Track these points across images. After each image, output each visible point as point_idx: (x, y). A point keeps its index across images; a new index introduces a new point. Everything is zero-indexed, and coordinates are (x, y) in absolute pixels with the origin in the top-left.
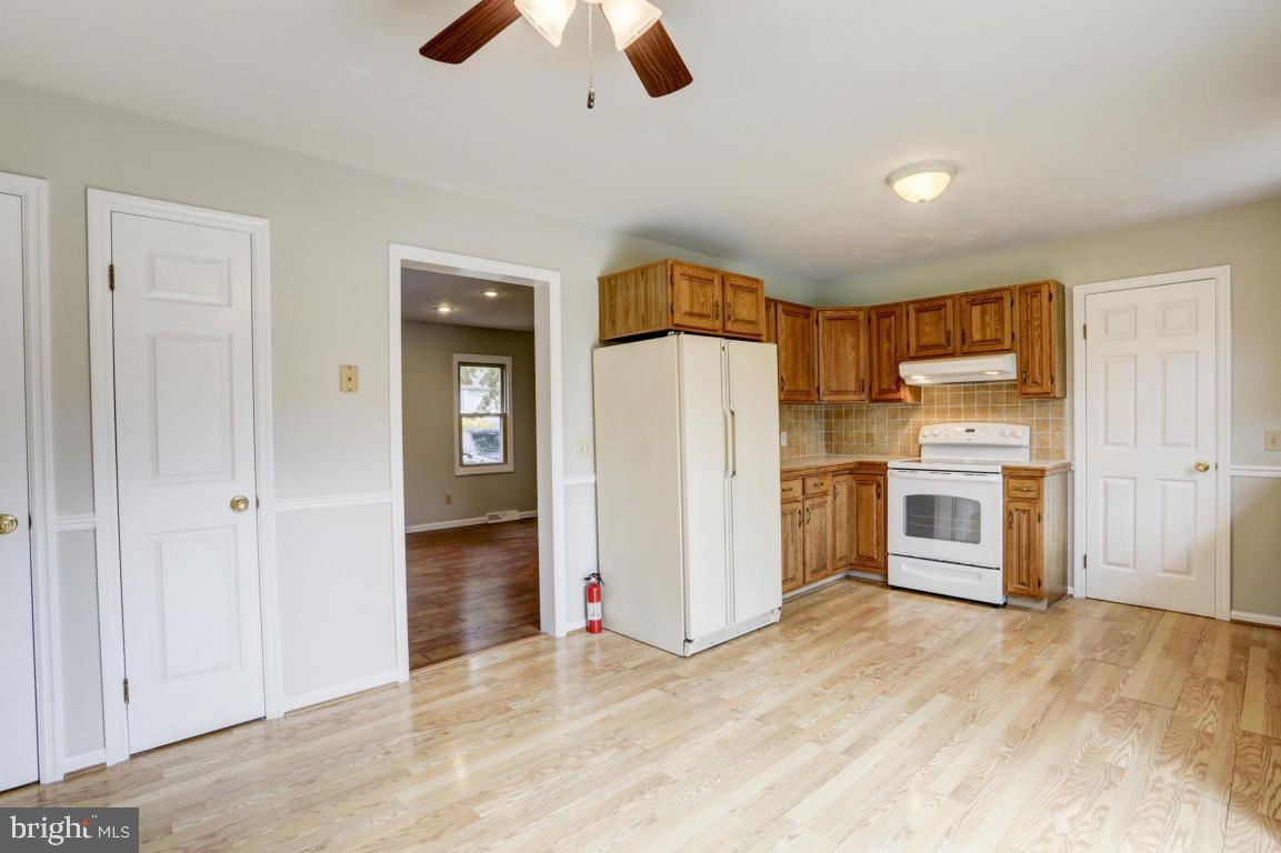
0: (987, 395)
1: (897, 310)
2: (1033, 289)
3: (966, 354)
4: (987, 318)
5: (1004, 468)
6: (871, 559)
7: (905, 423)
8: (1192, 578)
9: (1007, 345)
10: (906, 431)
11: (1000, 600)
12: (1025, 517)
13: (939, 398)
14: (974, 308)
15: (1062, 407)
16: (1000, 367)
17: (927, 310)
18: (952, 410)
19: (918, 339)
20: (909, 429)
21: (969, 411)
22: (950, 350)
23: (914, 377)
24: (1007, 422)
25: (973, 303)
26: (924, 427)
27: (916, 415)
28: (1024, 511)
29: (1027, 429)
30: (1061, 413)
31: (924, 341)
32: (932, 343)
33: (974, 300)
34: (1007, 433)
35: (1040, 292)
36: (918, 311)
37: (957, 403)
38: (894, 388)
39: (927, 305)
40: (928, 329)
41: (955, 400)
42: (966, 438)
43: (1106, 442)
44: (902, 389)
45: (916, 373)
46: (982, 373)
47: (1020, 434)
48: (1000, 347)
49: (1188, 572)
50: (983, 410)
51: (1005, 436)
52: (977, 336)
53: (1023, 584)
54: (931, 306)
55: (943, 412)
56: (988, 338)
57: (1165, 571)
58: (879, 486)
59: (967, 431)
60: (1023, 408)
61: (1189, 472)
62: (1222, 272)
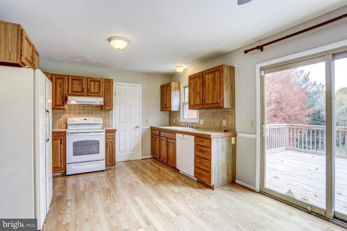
0: (89, 109)
1: (64, 77)
2: (108, 80)
3: (88, 96)
4: (96, 86)
5: (106, 130)
6: (58, 167)
7: (60, 117)
8: (135, 152)
9: (101, 95)
10: (60, 120)
12: (111, 143)
13: (74, 109)
14: (92, 82)
15: (110, 113)
16: (99, 101)
17: (76, 80)
18: (78, 113)
19: (72, 89)
20: (62, 119)
21: (84, 113)
22: (83, 94)
23: (71, 101)
24: (95, 117)
25: (91, 81)
26: (68, 119)
27: (64, 114)
29: (101, 119)
30: (110, 115)
31: (74, 90)
32: (77, 91)
33: (92, 80)
34: (97, 120)
35: (110, 82)
36: (72, 79)
37: (79, 111)
38: (62, 104)
39: (76, 78)
40: (76, 86)
41: (79, 110)
42: (84, 122)
43: (119, 122)
44: (65, 105)
45: (73, 101)
46: (95, 102)
47: (100, 120)
48: (99, 95)
49: (134, 151)
50: (88, 113)
51: (96, 121)
52: (92, 91)
53: (111, 162)
54: (78, 79)
55: (75, 113)
56: (96, 92)
57: (131, 151)
59: (84, 120)
60: (100, 113)
61: (135, 128)
62: (140, 85)
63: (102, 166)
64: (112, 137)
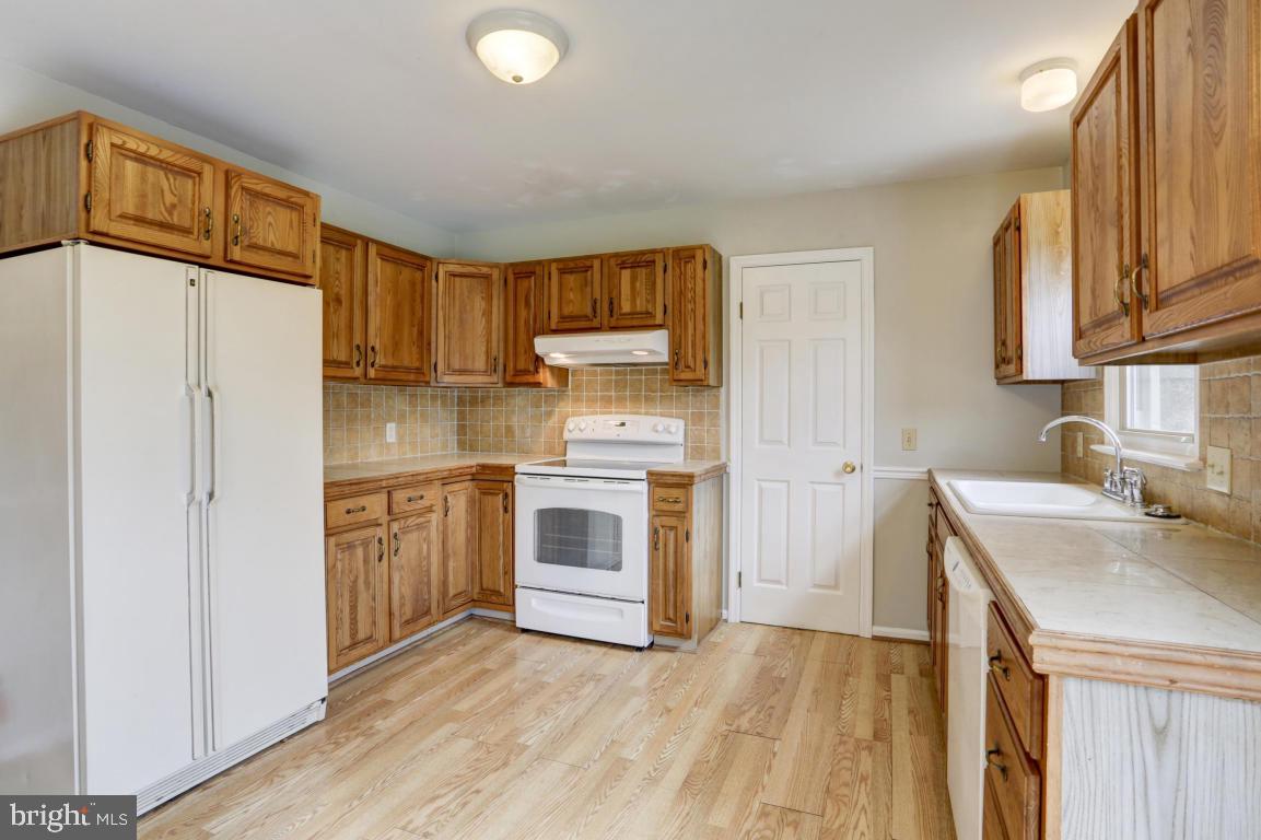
0: (640, 380)
1: (538, 270)
2: (686, 253)
3: (614, 329)
4: (638, 284)
5: (650, 473)
6: (498, 593)
7: (549, 414)
8: (839, 593)
9: (659, 320)
10: (550, 423)
11: (644, 641)
12: (672, 534)
13: (589, 381)
14: (623, 271)
15: (717, 397)
16: (650, 346)
17: (571, 272)
18: (602, 398)
19: (560, 308)
20: (554, 421)
21: (621, 400)
22: (596, 323)
23: (553, 355)
24: (662, 415)
25: (623, 266)
26: (569, 420)
27: (562, 404)
28: (672, 528)
29: (681, 423)
30: (717, 406)
31: (567, 311)
32: (576, 313)
33: (623, 263)
34: (660, 428)
35: (694, 257)
36: (562, 272)
37: (607, 390)
38: (532, 369)
39: (572, 265)
40: (572, 296)
41: (606, 386)
42: (614, 433)
43: (762, 440)
44: (541, 370)
45: (556, 350)
46: (629, 352)
47: (673, 430)
48: (650, 322)
49: (836, 587)
50: (636, 399)
51: (657, 431)
52: (626, 307)
53: (669, 619)
54: (576, 267)
55: (591, 401)
56: (638, 309)
57: (815, 586)
58: (506, 496)
59: (618, 425)
60: (678, 397)
61: (838, 474)
62: (866, 254)
63: (634, 626)
64: (678, 507)
